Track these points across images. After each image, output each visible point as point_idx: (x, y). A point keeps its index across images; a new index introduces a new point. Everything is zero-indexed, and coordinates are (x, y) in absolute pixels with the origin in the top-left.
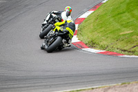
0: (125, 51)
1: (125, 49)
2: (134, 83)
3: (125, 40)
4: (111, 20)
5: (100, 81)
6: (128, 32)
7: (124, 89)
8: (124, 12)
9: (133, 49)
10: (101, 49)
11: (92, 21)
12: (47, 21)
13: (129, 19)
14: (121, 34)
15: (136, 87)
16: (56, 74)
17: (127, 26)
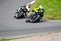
0: (50, 18)
1: (50, 17)
2: (53, 33)
3: (50, 14)
4: (44, 5)
6: (51, 10)
7: (49, 36)
8: (49, 1)
9: (53, 18)
11: (35, 5)
12: (20, 10)
13: (51, 4)
14: (48, 11)
16: (19, 29)
17: (50, 7)
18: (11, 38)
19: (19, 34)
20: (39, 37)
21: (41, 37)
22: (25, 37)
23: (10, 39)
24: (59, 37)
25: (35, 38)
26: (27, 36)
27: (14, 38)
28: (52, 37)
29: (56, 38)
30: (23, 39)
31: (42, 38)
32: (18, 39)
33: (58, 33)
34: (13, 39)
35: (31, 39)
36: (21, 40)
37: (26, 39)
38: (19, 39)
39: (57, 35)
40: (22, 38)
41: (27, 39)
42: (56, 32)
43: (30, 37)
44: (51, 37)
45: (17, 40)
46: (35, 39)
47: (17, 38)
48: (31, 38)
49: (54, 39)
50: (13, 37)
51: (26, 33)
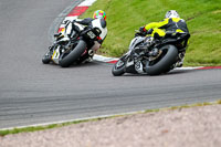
2: (165, 110)
4: (131, 9)
5: (111, 107)
7: (149, 120)
10: (113, 56)
12: (69, 36)
13: (158, 8)
15: (168, 116)
18: (11, 128)
19: (42, 115)
20: (113, 126)
21: (120, 126)
22: (64, 124)
23: (7, 132)
24: (184, 124)
25: (97, 128)
26: (68, 123)
27: (23, 130)
28: (161, 124)
29: (173, 130)
30: (55, 131)
31: (125, 128)
32: (36, 132)
33: (180, 110)
34: (17, 131)
35: (83, 133)
36: (47, 135)
37: (66, 133)
38: (41, 131)
39: (177, 119)
40: (50, 127)
41: (70, 133)
42: (173, 109)
43: (82, 126)
44: (156, 125)
45: (32, 134)
46: (100, 131)
47: (32, 129)
48: (83, 129)
49: (167, 131)
50: (20, 124)
51: (65, 112)
